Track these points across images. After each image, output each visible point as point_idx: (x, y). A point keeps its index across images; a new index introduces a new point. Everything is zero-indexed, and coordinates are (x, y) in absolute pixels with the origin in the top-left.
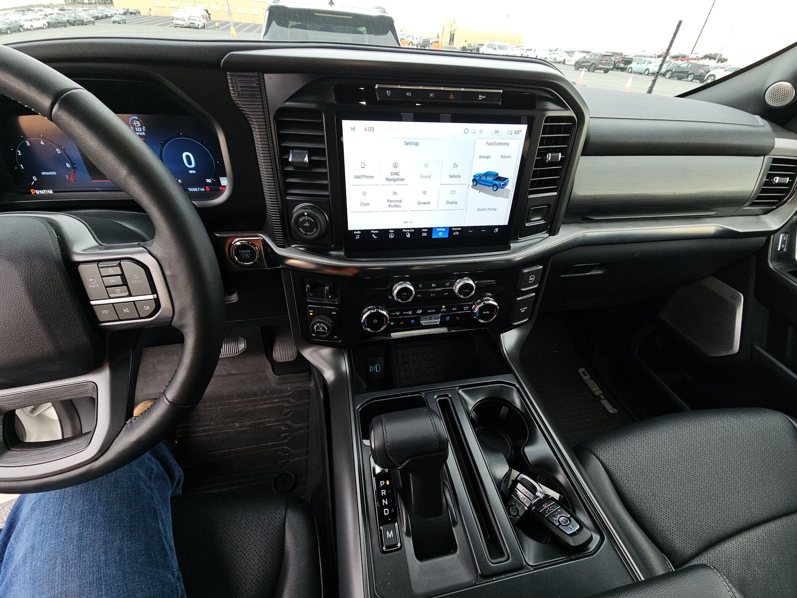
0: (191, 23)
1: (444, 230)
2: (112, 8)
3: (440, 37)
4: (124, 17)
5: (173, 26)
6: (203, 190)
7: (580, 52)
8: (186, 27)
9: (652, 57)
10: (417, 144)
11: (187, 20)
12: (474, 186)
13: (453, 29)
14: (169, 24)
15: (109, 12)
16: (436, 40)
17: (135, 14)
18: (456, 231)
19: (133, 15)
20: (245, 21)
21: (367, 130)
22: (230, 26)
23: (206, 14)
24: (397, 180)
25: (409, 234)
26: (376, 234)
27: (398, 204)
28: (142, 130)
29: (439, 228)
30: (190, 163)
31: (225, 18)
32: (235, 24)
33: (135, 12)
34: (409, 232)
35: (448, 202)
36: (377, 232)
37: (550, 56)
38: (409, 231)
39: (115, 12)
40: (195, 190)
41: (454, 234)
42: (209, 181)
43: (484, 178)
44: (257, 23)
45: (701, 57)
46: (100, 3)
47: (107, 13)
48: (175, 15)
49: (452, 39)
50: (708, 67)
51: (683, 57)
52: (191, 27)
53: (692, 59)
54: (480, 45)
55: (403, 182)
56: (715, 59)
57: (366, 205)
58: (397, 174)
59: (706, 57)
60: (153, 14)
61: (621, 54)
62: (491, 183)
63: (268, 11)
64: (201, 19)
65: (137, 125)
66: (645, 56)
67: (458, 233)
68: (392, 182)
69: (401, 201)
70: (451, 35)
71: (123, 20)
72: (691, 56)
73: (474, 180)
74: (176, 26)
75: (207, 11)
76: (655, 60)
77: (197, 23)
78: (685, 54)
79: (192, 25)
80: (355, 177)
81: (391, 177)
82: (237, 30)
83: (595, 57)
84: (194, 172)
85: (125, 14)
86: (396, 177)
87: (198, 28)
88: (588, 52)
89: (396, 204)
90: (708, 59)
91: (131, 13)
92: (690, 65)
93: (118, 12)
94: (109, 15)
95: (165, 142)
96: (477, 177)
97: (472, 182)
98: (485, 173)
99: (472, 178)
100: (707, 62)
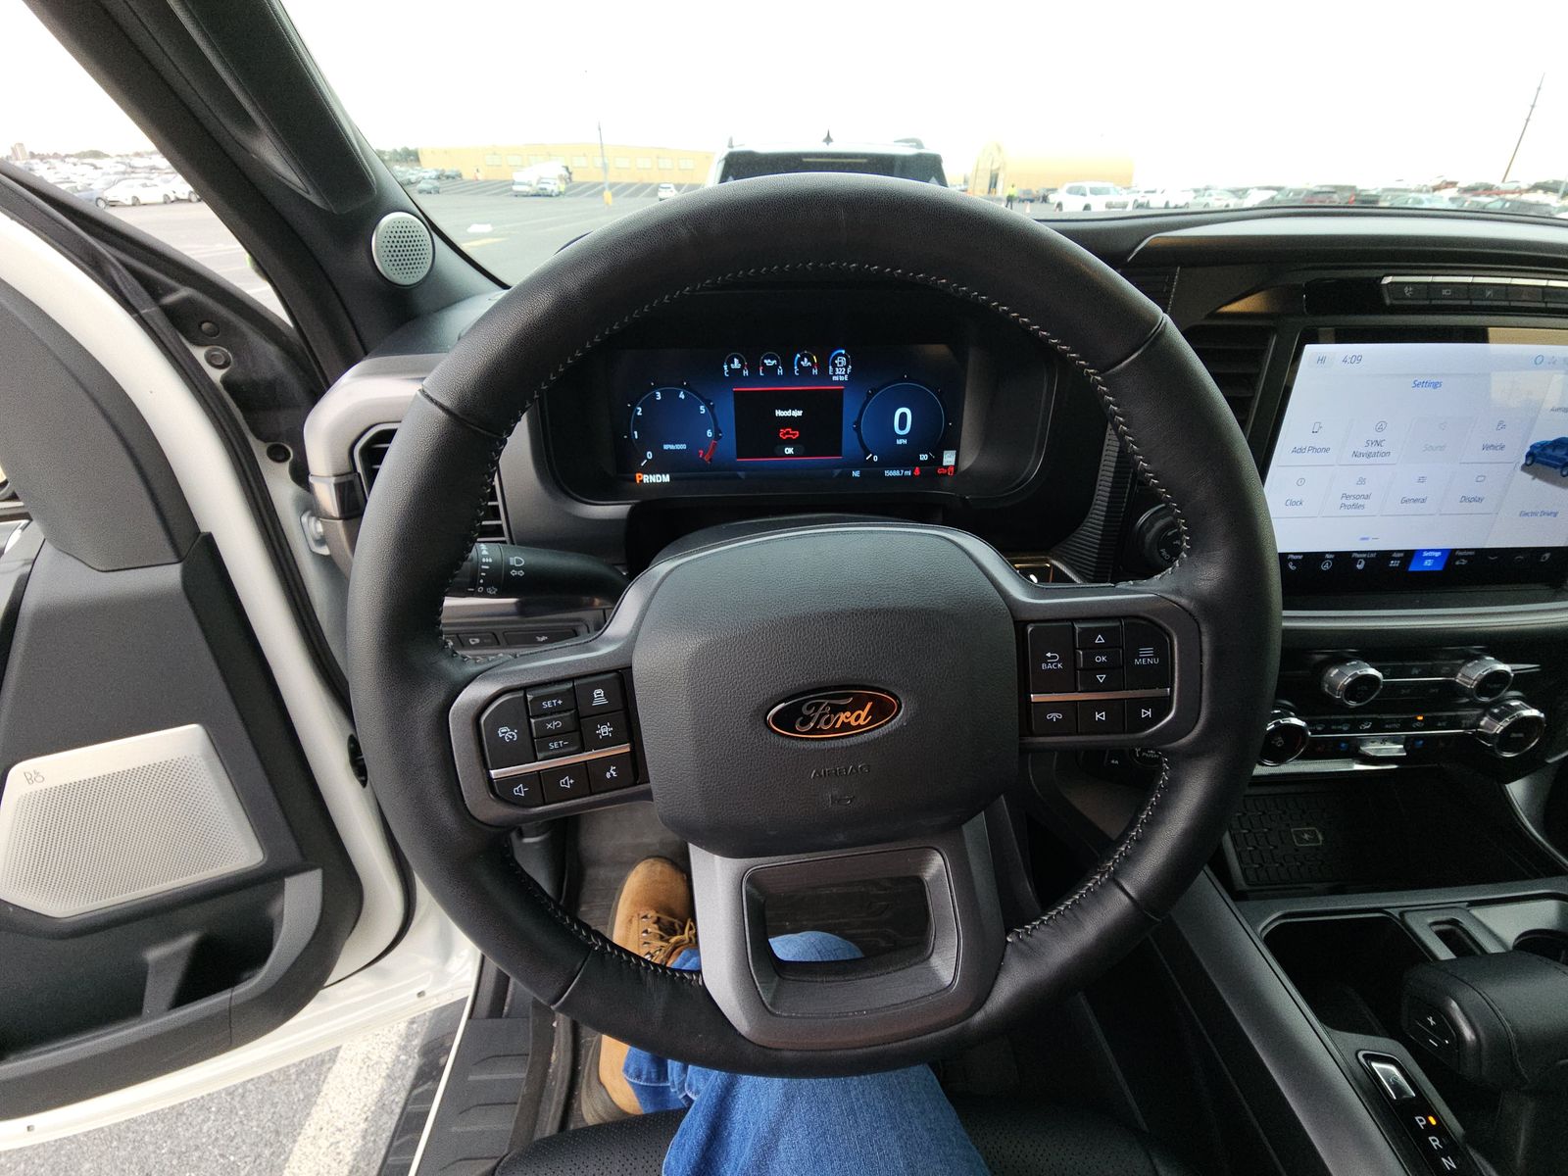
0: (541, 189)
1: (1437, 554)
2: (419, 168)
3: (971, 183)
4: (437, 183)
5: (511, 195)
6: (909, 473)
7: (1259, 188)
8: (532, 196)
9: (1420, 191)
10: (1435, 385)
11: (534, 184)
12: (1525, 468)
13: (995, 167)
14: (506, 191)
15: (413, 174)
16: (963, 187)
17: (453, 178)
18: (1463, 557)
19: (450, 179)
20: (626, 179)
21: (1349, 361)
22: (604, 189)
23: (565, 173)
24: (1375, 454)
25: (1363, 562)
26: (1295, 562)
27: (1360, 502)
28: (846, 372)
29: (1428, 550)
30: (902, 426)
31: (595, 177)
32: (612, 186)
33: (453, 174)
34: (1365, 559)
35: (1465, 499)
36: (1300, 557)
37: (1197, 201)
38: (1364, 555)
39: (422, 174)
40: (896, 473)
41: (1457, 563)
42: (924, 457)
43: (1549, 451)
44: (646, 181)
45: (1526, 187)
46: (397, 161)
47: (410, 177)
48: (517, 177)
49: (993, 184)
50: (1548, 208)
51: (1488, 190)
52: (540, 195)
53: (1507, 192)
54: (1048, 190)
55: (1384, 460)
56: (1555, 191)
57: (1296, 503)
58: (1378, 443)
59: (1536, 188)
60: (481, 177)
61: (1353, 188)
62: (1560, 460)
63: (724, 162)
64: (558, 182)
65: (840, 363)
66: (1405, 190)
67: (1464, 562)
68: (1364, 460)
69: (1367, 497)
70: (991, 178)
71: (436, 187)
72: (1503, 187)
73: (1529, 455)
74: (517, 195)
75: (567, 169)
76: (1428, 196)
77: (550, 188)
78: (1492, 183)
79: (541, 192)
80: (1295, 451)
81: (1364, 450)
82: (615, 195)
83: (1296, 197)
84: (905, 442)
85: (438, 178)
86: (1374, 449)
87: (551, 196)
88: (1278, 189)
89: (1356, 501)
90: (1540, 192)
91: (448, 177)
92: (1507, 205)
93: (427, 175)
94: (413, 180)
95: (875, 391)
96: (1537, 448)
97: (1524, 458)
98: (1555, 441)
99: (1528, 449)
100: (1539, 197)
